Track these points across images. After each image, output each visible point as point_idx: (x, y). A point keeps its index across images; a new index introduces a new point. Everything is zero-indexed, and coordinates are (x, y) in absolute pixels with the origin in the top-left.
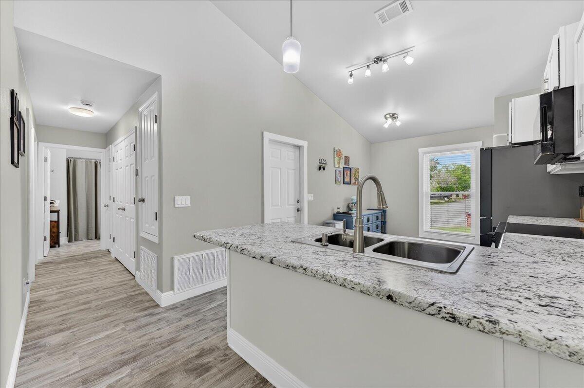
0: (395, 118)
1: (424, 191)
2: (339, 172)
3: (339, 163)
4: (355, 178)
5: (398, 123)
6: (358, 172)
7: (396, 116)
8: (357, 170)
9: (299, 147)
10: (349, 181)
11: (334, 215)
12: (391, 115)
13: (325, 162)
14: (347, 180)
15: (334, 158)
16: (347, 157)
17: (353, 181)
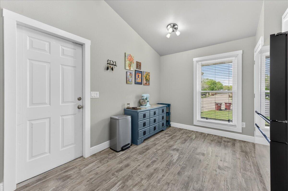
0: (175, 28)
1: (197, 90)
2: (130, 73)
3: (130, 66)
4: (147, 80)
5: (178, 33)
6: (149, 76)
7: (176, 27)
8: (148, 74)
9: (81, 45)
10: (140, 81)
11: (125, 110)
12: (172, 25)
13: (114, 64)
14: (139, 80)
15: (125, 61)
16: (138, 62)
17: (144, 81)
